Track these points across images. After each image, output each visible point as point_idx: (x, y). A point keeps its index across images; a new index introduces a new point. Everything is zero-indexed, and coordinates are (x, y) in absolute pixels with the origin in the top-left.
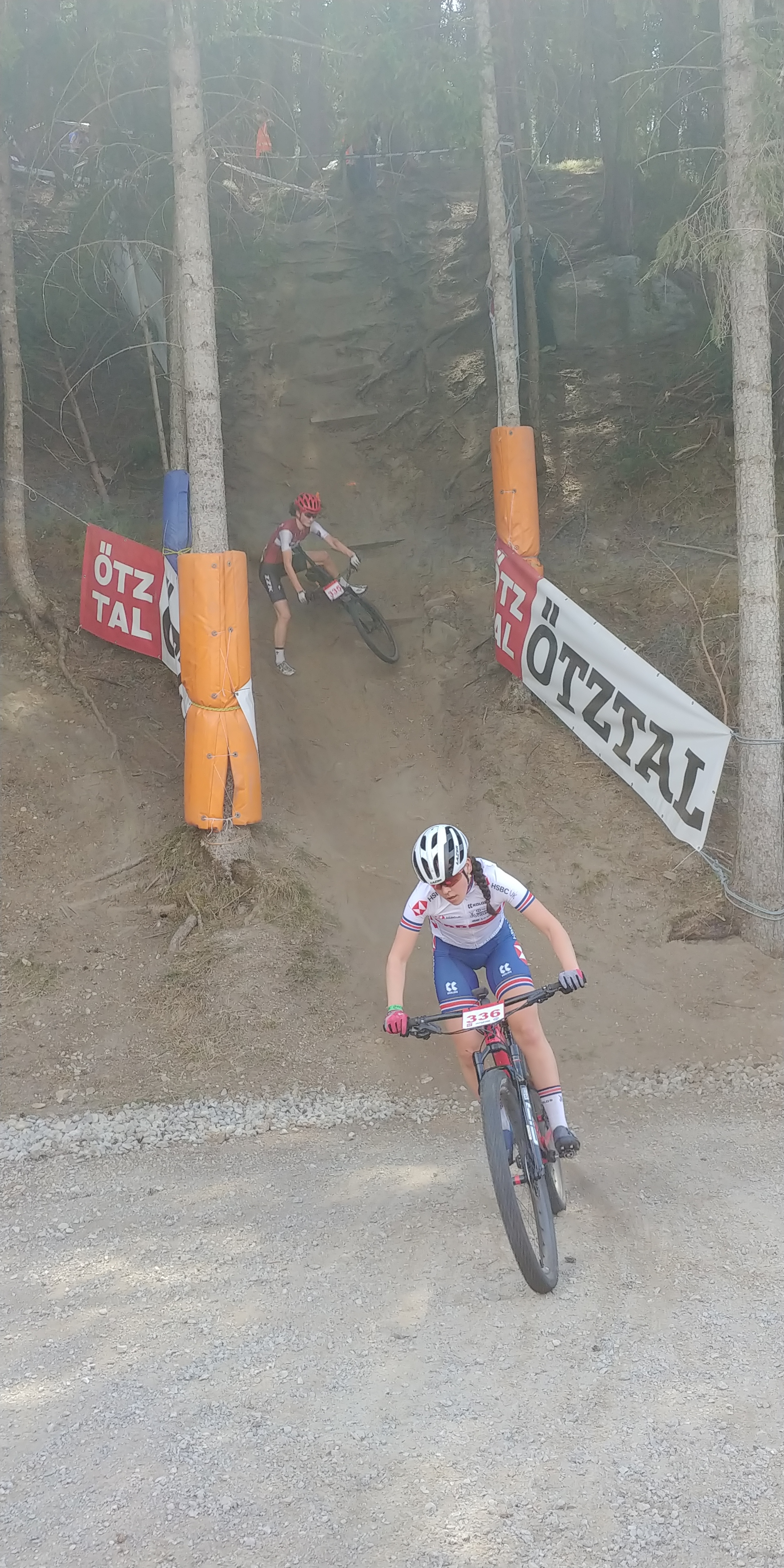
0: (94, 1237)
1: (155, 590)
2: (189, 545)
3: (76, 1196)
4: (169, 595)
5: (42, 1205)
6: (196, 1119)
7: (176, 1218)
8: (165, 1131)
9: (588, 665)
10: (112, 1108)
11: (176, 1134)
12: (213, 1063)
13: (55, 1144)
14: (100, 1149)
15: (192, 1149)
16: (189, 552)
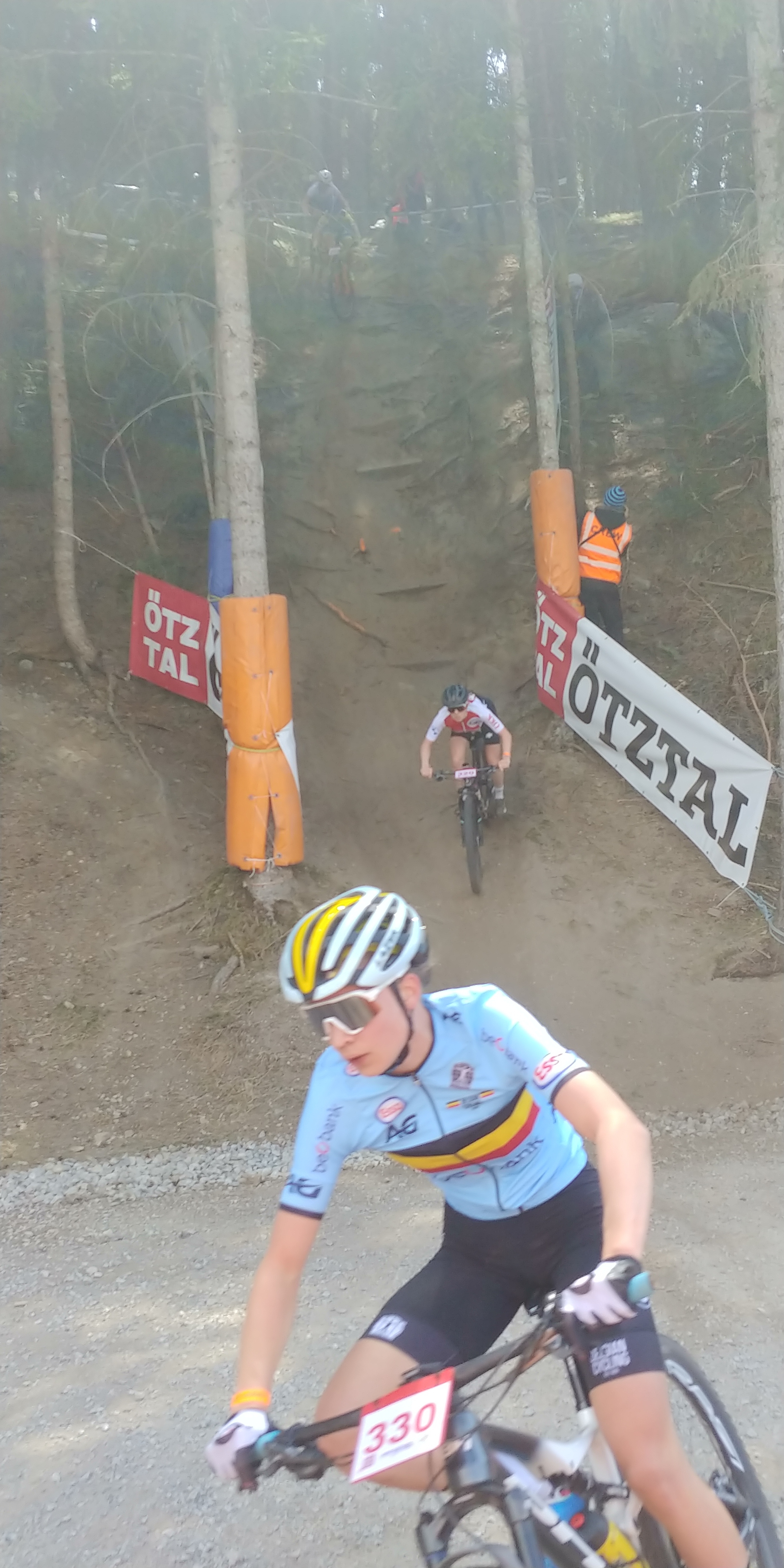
1: (201, 636)
2: (230, 591)
3: (107, 1240)
4: (215, 639)
6: (232, 1162)
8: (202, 1173)
9: (630, 703)
10: (150, 1151)
11: (212, 1177)
12: (251, 1105)
13: (91, 1188)
14: (135, 1192)
15: (227, 1192)
16: (231, 597)
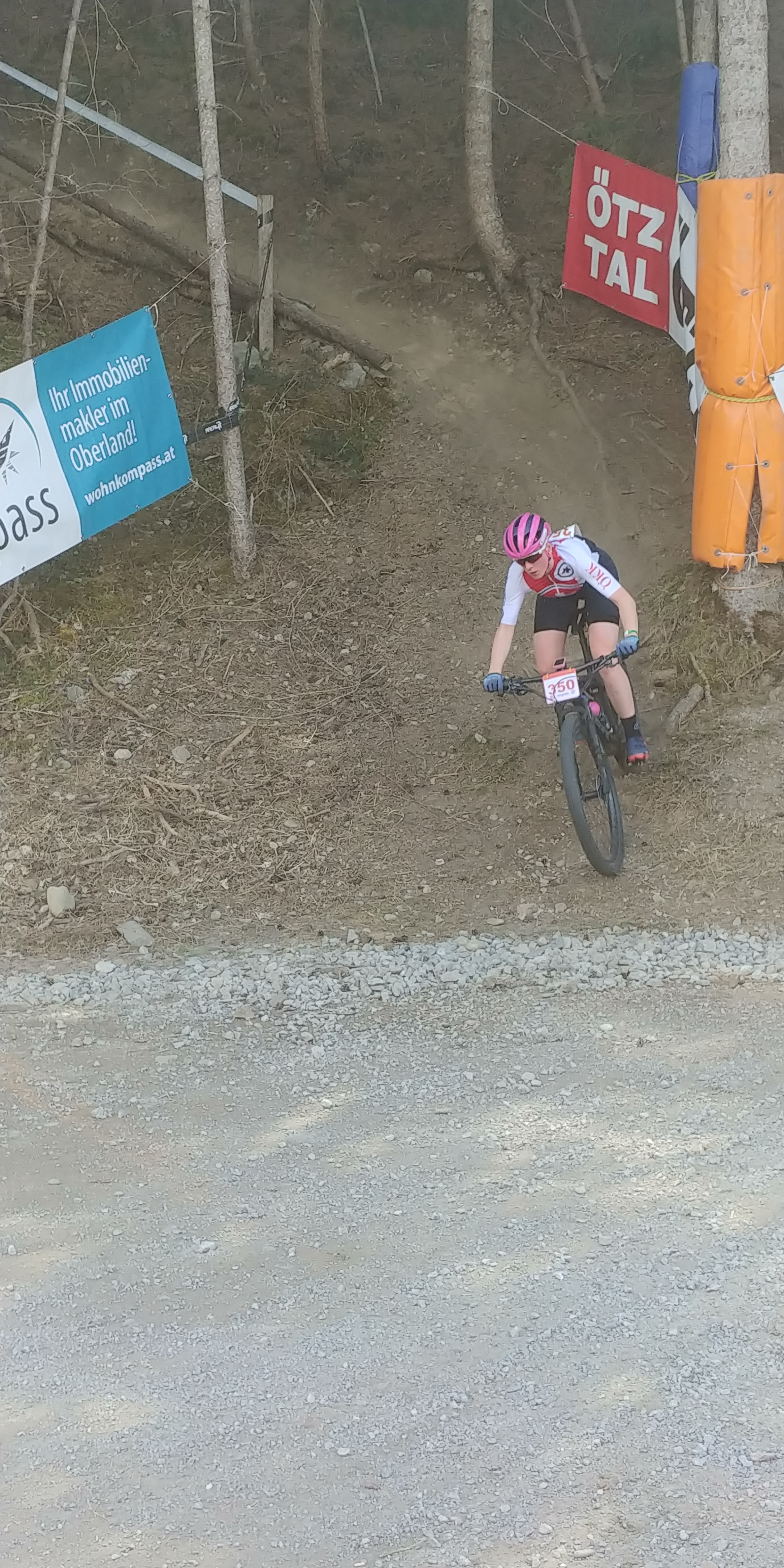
0: (568, 1093)
1: (664, 233)
2: (713, 168)
3: (543, 1040)
4: (682, 240)
5: (501, 1048)
6: (698, 954)
7: (674, 1079)
8: (659, 965)
10: (589, 931)
11: (672, 970)
12: (723, 883)
13: (516, 972)
15: (694, 993)
16: (712, 178)
